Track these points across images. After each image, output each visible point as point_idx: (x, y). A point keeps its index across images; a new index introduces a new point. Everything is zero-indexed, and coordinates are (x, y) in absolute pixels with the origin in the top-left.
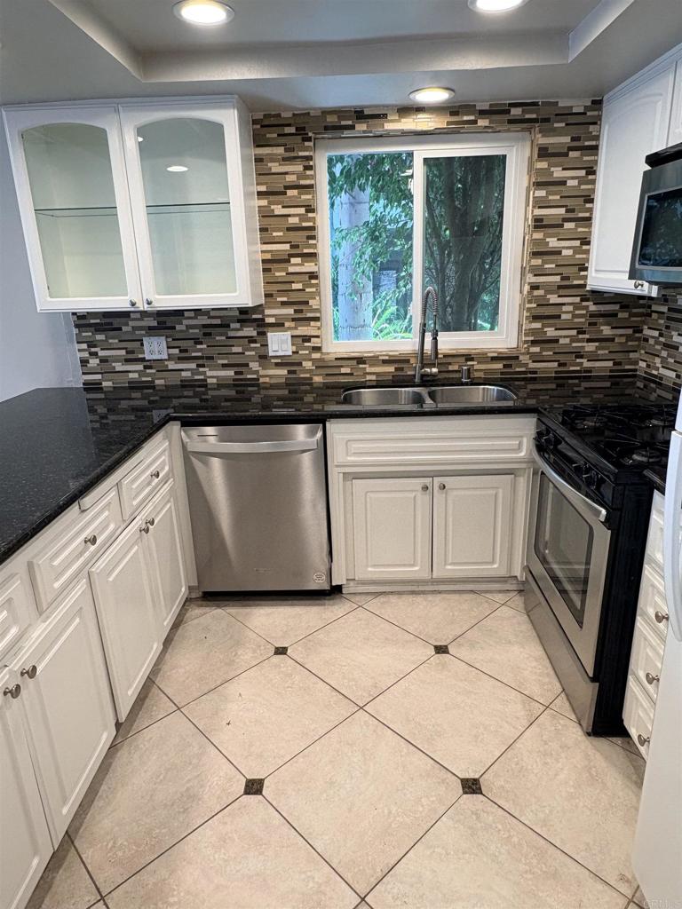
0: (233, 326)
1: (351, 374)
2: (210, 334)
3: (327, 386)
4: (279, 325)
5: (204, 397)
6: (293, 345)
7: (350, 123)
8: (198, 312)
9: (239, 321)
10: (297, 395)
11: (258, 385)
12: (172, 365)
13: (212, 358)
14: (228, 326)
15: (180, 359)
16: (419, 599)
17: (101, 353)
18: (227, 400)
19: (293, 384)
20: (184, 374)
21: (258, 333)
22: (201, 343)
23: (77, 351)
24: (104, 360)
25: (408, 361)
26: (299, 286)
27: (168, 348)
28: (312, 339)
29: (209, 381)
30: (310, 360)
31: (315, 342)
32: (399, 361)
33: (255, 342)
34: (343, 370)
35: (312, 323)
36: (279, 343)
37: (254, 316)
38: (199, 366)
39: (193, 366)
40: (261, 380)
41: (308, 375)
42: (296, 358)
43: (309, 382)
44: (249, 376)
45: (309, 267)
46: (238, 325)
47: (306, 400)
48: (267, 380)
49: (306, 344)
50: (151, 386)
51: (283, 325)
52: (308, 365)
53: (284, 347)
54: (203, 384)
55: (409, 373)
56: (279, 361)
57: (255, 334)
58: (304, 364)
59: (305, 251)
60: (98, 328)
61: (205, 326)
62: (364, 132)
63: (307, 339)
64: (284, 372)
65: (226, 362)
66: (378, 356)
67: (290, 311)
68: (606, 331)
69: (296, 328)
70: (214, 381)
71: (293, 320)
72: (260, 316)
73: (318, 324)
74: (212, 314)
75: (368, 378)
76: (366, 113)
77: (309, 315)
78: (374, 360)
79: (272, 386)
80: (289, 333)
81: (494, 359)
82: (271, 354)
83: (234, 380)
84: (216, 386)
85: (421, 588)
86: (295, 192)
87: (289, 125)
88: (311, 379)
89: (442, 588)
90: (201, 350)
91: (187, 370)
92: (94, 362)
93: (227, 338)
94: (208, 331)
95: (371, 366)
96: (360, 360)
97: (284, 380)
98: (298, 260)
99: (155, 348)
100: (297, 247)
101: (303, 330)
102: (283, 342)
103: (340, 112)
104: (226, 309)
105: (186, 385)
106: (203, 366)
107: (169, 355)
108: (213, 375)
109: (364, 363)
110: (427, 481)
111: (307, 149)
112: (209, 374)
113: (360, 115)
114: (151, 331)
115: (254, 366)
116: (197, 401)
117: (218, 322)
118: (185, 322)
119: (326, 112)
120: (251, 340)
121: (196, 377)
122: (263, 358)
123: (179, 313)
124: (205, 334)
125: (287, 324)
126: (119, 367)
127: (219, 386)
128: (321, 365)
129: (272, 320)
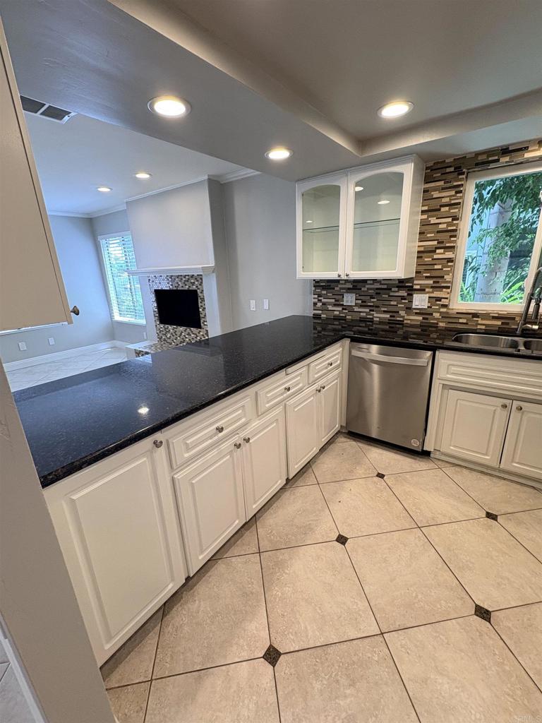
0: (393, 289)
1: (466, 324)
2: (379, 294)
3: (447, 329)
4: (422, 290)
5: (371, 328)
6: (429, 302)
7: (496, 158)
8: (375, 281)
9: (397, 287)
10: (427, 333)
11: (402, 324)
12: (356, 309)
13: (378, 307)
14: (391, 289)
15: (361, 306)
16: (486, 478)
17: (324, 300)
18: (383, 330)
19: (425, 326)
20: (362, 314)
21: (408, 294)
22: (374, 298)
23: (312, 298)
24: (324, 304)
25: (514, 319)
26: (440, 267)
27: (356, 300)
28: (443, 300)
29: (375, 319)
30: (438, 312)
31: (444, 302)
32: (507, 318)
33: (405, 299)
34: (461, 321)
35: (444, 290)
36: (420, 301)
37: (407, 284)
38: (370, 310)
39: (368, 310)
40: (405, 322)
41: (436, 322)
42: (430, 311)
43: (435, 326)
44: (398, 319)
45: (449, 255)
46: (396, 289)
47: (431, 336)
48: (409, 322)
49: (438, 303)
50: (344, 319)
51: (424, 290)
52: (437, 315)
53: (423, 303)
54: (371, 321)
55: (513, 327)
56: (418, 311)
57: (406, 294)
58: (434, 314)
59: (448, 245)
60: (324, 288)
61: (377, 289)
62: (506, 162)
63: (439, 299)
64: (420, 318)
65: (386, 309)
66: (489, 314)
67: (431, 282)
69: (433, 292)
70: (378, 319)
71: (432, 287)
72: (411, 284)
73: (449, 290)
74: (383, 282)
75: (479, 327)
76: (510, 149)
77: (443, 285)
78: (486, 316)
79: (412, 326)
80: (428, 295)
82: (414, 307)
83: (389, 320)
84: (378, 322)
85: (489, 472)
86: (447, 208)
87: (450, 167)
88: (437, 324)
89: (506, 476)
90: (373, 302)
91: (364, 312)
92: (319, 304)
93: (389, 296)
94: (378, 292)
95: (482, 319)
96: (475, 315)
97: (419, 323)
98: (442, 251)
99: (350, 299)
100: (442, 242)
101: (437, 294)
102: (422, 300)
103: (489, 152)
104: (391, 280)
105: (363, 320)
106: (373, 311)
107: (356, 303)
108: (377, 316)
109: (478, 317)
110: (508, 402)
111: (460, 180)
112: (375, 315)
113: (505, 151)
114: (349, 290)
115: (402, 313)
116: (366, 329)
117: (385, 287)
118: (367, 286)
119: (478, 154)
120: (403, 298)
121: (368, 317)
122: (409, 309)
123: (364, 281)
124: (377, 293)
125: (427, 290)
126: (330, 308)
127: (380, 323)
128: (445, 316)
129: (418, 287)
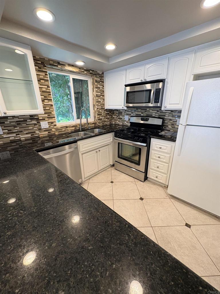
0: (28, 121)
1: (65, 131)
2: (20, 124)
3: (59, 135)
4: (43, 119)
5: (20, 144)
6: (48, 125)
7: (56, 65)
8: (14, 117)
9: (30, 119)
11: (39, 138)
12: (5, 136)
13: (22, 131)
14: (26, 121)
15: (8, 133)
18: (29, 144)
19: (49, 136)
20: (11, 138)
21: (37, 122)
22: (17, 127)
25: (77, 126)
26: (48, 108)
27: (3, 130)
28: (54, 123)
29: (22, 139)
30: (54, 128)
31: (54, 124)
32: (75, 126)
33: (37, 125)
34: (63, 130)
35: (53, 118)
36: (44, 125)
37: (35, 117)
38: (16, 135)
39: (15, 135)
40: (40, 136)
41: (54, 133)
42: (50, 128)
43: (54, 135)
44: (36, 135)
45: (50, 103)
46: (30, 120)
47: (54, 139)
48: (42, 136)
49: (52, 124)
51: (45, 119)
52: (53, 130)
53: (46, 126)
54: (20, 140)
55: (78, 129)
56: (45, 130)
57: (36, 122)
58: (52, 130)
59: (49, 98)
61: (17, 121)
62: (60, 68)
63: (52, 123)
64: (47, 133)
65: (27, 132)
66: (70, 126)
67: (46, 115)
68: (108, 117)
69: (49, 120)
70: (24, 139)
71: (48, 118)
72: (37, 117)
73: (54, 118)
74: (20, 117)
75: (69, 131)
76: (60, 63)
77: (52, 116)
78: (70, 127)
79: (44, 137)
80: (47, 122)
81: (93, 124)
82: (42, 128)
83: (31, 137)
84: (25, 140)
86: (43, 81)
87: (39, 61)
88: (55, 133)
90: (16, 130)
91: (12, 137)
93: (26, 125)
94: (19, 123)
95: (69, 128)
96: (67, 127)
97: (47, 135)
98: (47, 101)
100: (46, 97)
101: (51, 121)
102: (45, 124)
103: (54, 61)
104: (25, 115)
105: (12, 142)
106: (19, 134)
107: (3, 132)
108: (23, 137)
109: (68, 127)
111: (45, 69)
112: (21, 137)
113: (59, 63)
115: (37, 132)
116: (18, 146)
117: (22, 120)
118: (9, 120)
119: (50, 60)
120: (35, 124)
121: (16, 139)
122: (40, 129)
123: (6, 118)
124: (18, 124)
125: (46, 119)
127: (26, 140)
128: (57, 129)
129: (41, 118)
